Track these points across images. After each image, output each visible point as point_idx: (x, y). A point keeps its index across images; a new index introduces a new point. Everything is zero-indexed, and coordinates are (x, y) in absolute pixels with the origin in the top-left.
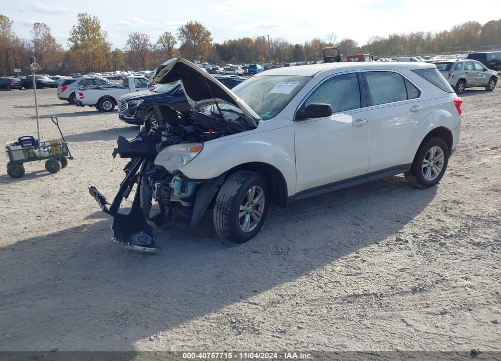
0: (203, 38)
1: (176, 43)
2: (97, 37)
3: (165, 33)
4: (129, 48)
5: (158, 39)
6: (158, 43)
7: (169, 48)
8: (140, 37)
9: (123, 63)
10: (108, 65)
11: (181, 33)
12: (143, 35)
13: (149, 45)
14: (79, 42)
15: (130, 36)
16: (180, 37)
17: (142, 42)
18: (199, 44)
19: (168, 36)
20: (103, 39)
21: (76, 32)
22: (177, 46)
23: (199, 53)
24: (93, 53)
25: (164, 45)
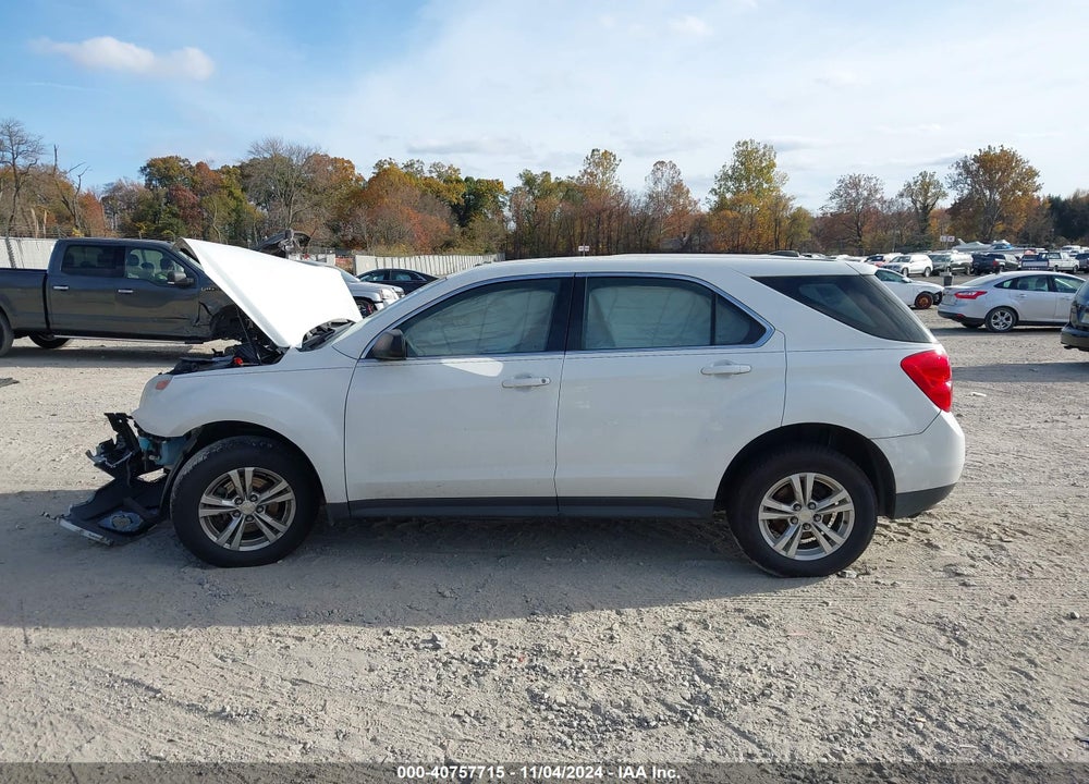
0: (1016, 185)
1: (945, 195)
2: (765, 186)
3: (921, 174)
4: (833, 207)
5: (901, 188)
6: (901, 195)
7: (925, 208)
8: (862, 183)
9: (808, 237)
10: (777, 241)
11: (960, 174)
12: (869, 179)
13: (879, 201)
14: (729, 196)
15: (841, 181)
16: (956, 183)
17: (865, 193)
18: (1003, 198)
19: (927, 180)
20: (777, 189)
21: (726, 177)
22: (945, 203)
23: (1001, 217)
24: (751, 217)
25: (914, 202)
